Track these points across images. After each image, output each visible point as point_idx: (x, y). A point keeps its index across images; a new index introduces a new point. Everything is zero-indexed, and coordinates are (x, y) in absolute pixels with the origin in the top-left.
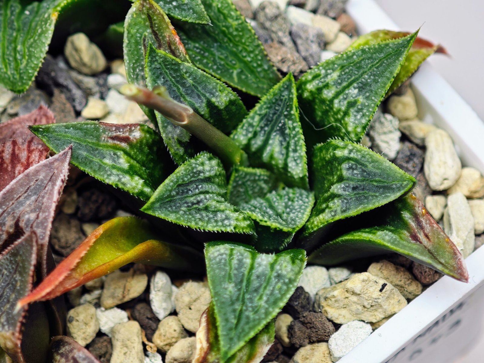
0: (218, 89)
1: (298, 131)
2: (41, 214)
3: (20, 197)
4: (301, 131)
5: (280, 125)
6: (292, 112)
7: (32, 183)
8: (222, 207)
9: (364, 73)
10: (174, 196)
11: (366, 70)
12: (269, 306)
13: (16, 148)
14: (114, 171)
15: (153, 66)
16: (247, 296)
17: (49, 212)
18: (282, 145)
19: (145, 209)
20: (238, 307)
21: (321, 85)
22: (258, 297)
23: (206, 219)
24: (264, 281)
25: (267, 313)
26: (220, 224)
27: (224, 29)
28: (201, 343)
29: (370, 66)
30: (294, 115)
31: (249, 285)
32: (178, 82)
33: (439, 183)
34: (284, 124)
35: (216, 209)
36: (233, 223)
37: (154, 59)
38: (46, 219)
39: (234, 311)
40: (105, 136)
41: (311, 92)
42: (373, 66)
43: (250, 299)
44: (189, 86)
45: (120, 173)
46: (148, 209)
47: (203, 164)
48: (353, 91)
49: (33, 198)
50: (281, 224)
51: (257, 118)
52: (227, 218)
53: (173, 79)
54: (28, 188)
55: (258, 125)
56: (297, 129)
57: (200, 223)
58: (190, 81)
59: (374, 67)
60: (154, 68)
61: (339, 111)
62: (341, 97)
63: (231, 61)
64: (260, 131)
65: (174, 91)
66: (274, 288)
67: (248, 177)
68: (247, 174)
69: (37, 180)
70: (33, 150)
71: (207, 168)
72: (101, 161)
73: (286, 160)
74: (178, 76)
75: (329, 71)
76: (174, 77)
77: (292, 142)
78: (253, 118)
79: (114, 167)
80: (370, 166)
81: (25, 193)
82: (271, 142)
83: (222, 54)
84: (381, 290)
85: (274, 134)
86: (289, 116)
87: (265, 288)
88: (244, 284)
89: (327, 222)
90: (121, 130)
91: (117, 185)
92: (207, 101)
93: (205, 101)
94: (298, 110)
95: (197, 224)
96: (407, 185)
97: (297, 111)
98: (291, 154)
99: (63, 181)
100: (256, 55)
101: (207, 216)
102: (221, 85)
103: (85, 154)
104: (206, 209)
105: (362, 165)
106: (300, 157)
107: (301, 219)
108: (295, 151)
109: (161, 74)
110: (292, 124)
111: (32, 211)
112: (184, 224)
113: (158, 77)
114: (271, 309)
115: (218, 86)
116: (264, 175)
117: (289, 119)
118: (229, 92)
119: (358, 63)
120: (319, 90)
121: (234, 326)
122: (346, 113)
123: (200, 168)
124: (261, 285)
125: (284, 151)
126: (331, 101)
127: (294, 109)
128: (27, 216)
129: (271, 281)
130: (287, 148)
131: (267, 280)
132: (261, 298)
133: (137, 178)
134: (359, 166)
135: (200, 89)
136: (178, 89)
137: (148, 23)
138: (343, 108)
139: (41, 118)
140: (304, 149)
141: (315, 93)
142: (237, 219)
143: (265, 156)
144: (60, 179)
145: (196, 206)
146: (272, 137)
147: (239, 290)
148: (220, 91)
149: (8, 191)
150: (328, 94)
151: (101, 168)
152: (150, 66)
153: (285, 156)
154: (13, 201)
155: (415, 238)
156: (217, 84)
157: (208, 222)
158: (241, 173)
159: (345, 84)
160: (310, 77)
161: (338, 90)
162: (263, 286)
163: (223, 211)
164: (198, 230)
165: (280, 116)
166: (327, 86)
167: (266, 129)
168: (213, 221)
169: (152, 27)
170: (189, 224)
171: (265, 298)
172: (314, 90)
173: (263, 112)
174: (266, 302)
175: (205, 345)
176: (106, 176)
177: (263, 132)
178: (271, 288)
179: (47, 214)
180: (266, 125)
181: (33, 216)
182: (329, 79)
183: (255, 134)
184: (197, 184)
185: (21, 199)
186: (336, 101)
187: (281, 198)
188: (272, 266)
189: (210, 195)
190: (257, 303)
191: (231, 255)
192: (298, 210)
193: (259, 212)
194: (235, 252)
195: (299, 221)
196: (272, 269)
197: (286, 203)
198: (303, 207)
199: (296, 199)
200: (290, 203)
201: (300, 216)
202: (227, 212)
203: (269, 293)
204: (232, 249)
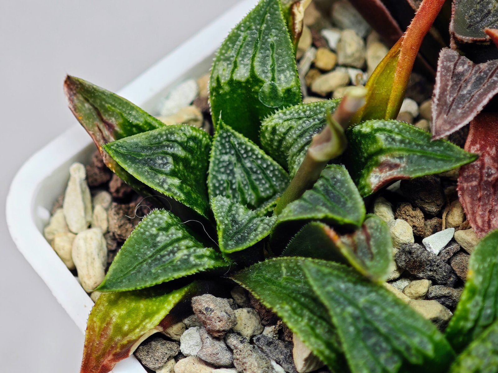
1: (218, 213)
4: (215, 214)
5: (237, 226)
6: (224, 228)
7: (468, 105)
8: (286, 124)
9: (150, 257)
14: (388, 128)
16: (256, 36)
17: (443, 64)
18: (236, 212)
22: (247, 38)
24: (242, 52)
25: (239, 28)
31: (255, 45)
38: (447, 61)
39: (267, 23)
40: (403, 165)
43: (254, 35)
48: (162, 238)
49: (464, 92)
50: (235, 137)
52: (280, 118)
54: (471, 100)
56: (219, 215)
61: (177, 230)
62: (175, 237)
63: (288, 283)
66: (233, 48)
69: (463, 107)
72: (402, 136)
73: (233, 204)
75: (186, 258)
79: (390, 131)
85: (243, 221)
87: (241, 46)
88: (259, 44)
101: (299, 114)
104: (300, 119)
107: (217, 147)
111: (462, 74)
120: (196, 247)
121: (268, 12)
122: (170, 225)
124: (245, 48)
125: (234, 208)
126: (185, 238)
128: (466, 67)
129: (236, 53)
130: (230, 210)
131: (240, 53)
132: (245, 38)
133: (368, 130)
134: (157, 167)
138: (173, 229)
144: (436, 97)
147: (264, 38)
150: (188, 243)
157: (298, 111)
159: (171, 247)
160: (206, 259)
161: (178, 243)
162: (243, 47)
163: (285, 121)
166: (188, 247)
168: (294, 112)
171: (241, 38)
173: (254, 233)
174: (240, 35)
176: (397, 124)
177: (255, 223)
178: (235, 47)
179: (445, 64)
181: (460, 68)
182: (185, 252)
186: (180, 236)
187: (239, 185)
188: (235, 66)
189: (298, 132)
190: (248, 33)
191: (273, 70)
192: (221, 165)
193: (257, 158)
194: (270, 75)
195: (218, 144)
196: (235, 63)
197: (234, 178)
198: (216, 168)
199: (225, 185)
200: (230, 178)
201: (218, 153)
202: (281, 121)
203: (238, 43)
204: (273, 79)
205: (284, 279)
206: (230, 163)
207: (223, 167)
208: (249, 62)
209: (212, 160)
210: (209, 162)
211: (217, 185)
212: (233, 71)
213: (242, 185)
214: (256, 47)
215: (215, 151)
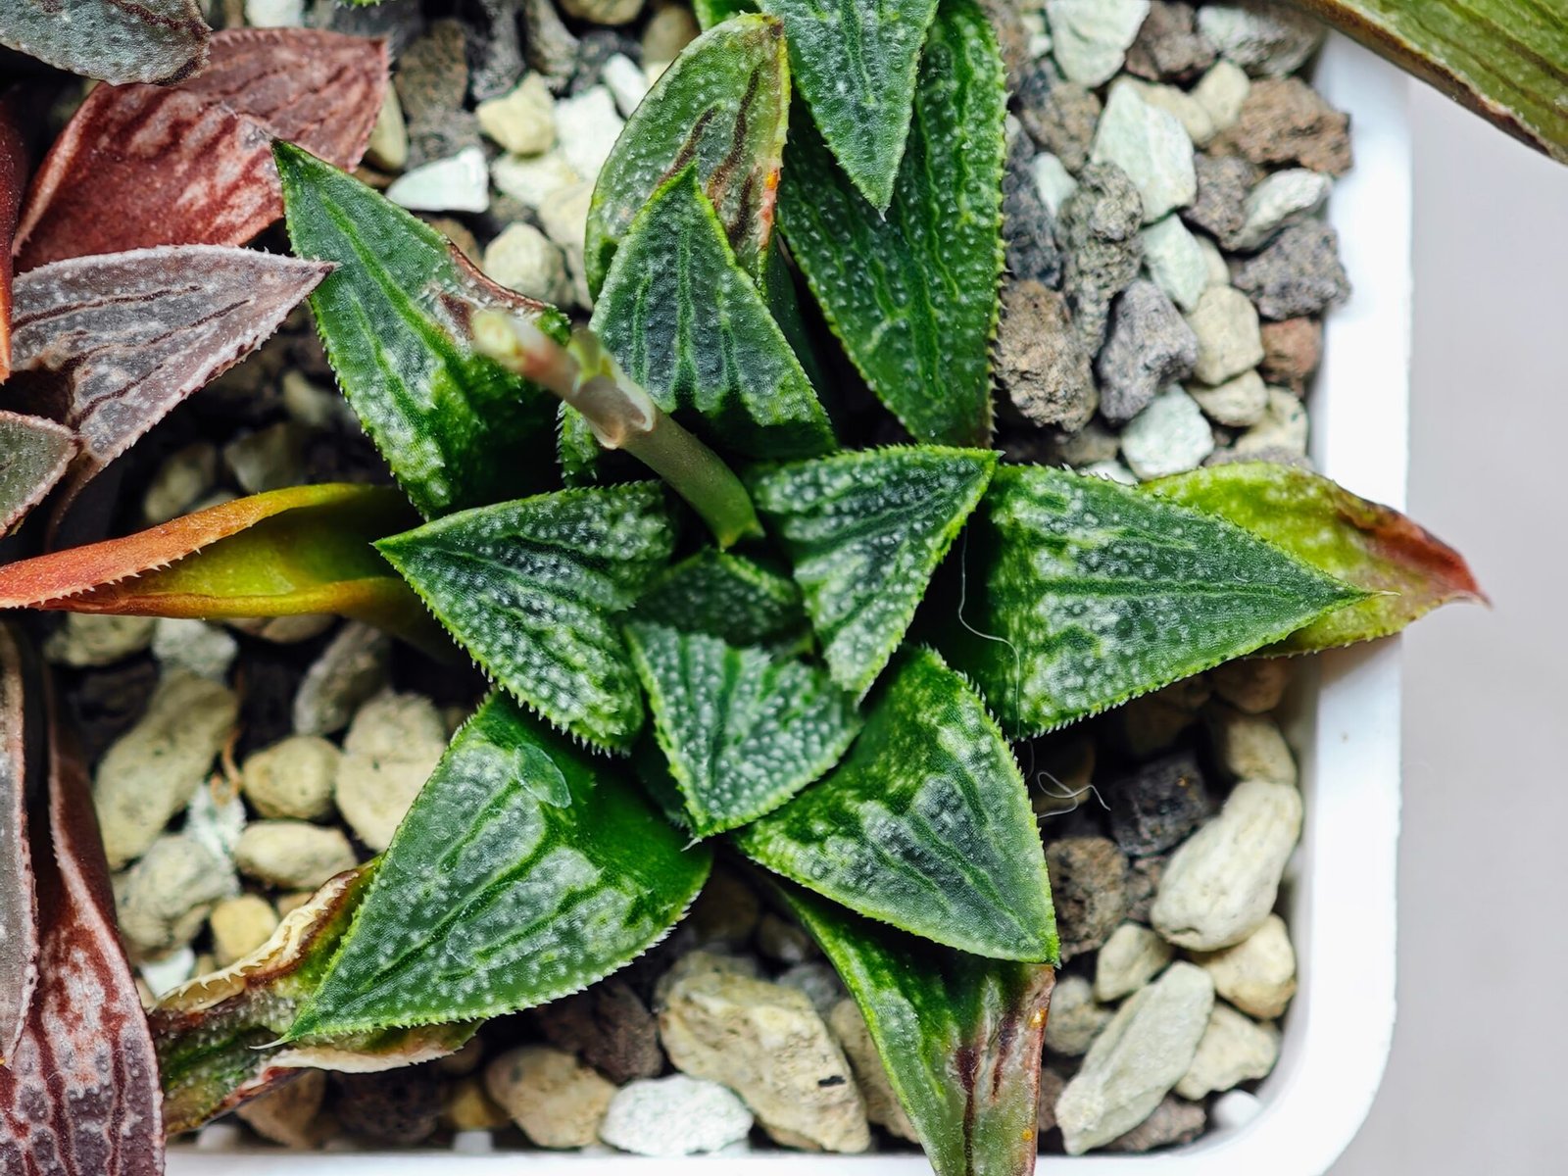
0: (780, 380)
1: (909, 596)
2: (134, 391)
3: (127, 300)
4: (916, 601)
5: (886, 540)
6: (929, 542)
7: (177, 288)
8: (579, 659)
9: (1169, 587)
10: (482, 556)
11: (1176, 584)
12: (491, 989)
13: (227, 139)
14: (389, 398)
15: (664, 219)
16: (459, 929)
17: (153, 408)
18: (853, 586)
19: (387, 548)
20: (417, 938)
21: (1045, 533)
22: (482, 949)
23: (520, 660)
24: (527, 922)
25: (474, 999)
26: (545, 691)
27: (935, 206)
28: (287, 939)
29: (1194, 582)
30: (929, 551)
31: (483, 905)
32: (695, 297)
33: (1174, 926)
34: (894, 548)
35: (559, 654)
36: (577, 711)
37: (677, 206)
38: (135, 413)
39: (404, 941)
40: (437, 287)
41: (1016, 523)
42: (1201, 588)
43: (461, 939)
44: (714, 330)
45: (398, 410)
46: (396, 549)
47: (615, 519)
48: (1104, 613)
49: (155, 326)
50: (695, 779)
51: (844, 481)
52: (573, 693)
53: (688, 283)
54: (161, 294)
55: (834, 499)
56: (909, 589)
57: (499, 660)
58: (724, 317)
59: (1201, 593)
60: (666, 226)
61: (1040, 625)
62: (1069, 600)
63: (896, 291)
64: (829, 516)
65: (674, 309)
66: (536, 953)
67: (731, 584)
68: (732, 576)
69: (193, 289)
70: (257, 180)
71: (621, 532)
72: (378, 349)
73: (839, 624)
74: (704, 287)
75: (1088, 517)
76: (693, 280)
77: (879, 604)
78: (835, 473)
79: (394, 385)
80: (991, 828)
81: (146, 299)
82: (837, 556)
83: (886, 260)
84: (822, 1083)
85: (857, 547)
86: (918, 540)
87: (515, 939)
88: (474, 896)
89: (793, 875)
90: (487, 299)
91: (371, 430)
92: (730, 392)
93: (725, 388)
94: (948, 547)
95: (489, 654)
96: (1030, 949)
97: (941, 548)
98: (857, 627)
99: (241, 351)
100: (966, 325)
101: (528, 654)
102: (794, 372)
103: (355, 299)
104: (538, 637)
105: (978, 812)
106: (870, 650)
108: (870, 627)
109: (671, 249)
110: (910, 568)
111: (123, 362)
112: (460, 636)
113: (657, 252)
114: (489, 998)
115: (787, 372)
116: (774, 601)
117: (913, 550)
118: (804, 401)
119: (1171, 551)
120: (1035, 540)
121: (377, 973)
122: (1048, 647)
123: (600, 526)
124: (511, 925)
125: (848, 605)
126: (1042, 588)
127: (940, 539)
128: (102, 369)
129: (541, 932)
130: (862, 603)
131: (532, 924)
132: (487, 955)
133: (430, 446)
134: (966, 808)
135: (735, 350)
136: (686, 312)
137: (742, 88)
138: (1051, 631)
139: (355, 80)
140: (894, 643)
141: (1022, 536)
142: (594, 710)
143: (804, 572)
144: (239, 341)
145: (520, 613)
146: (848, 548)
147: (451, 902)
148: (782, 387)
149: (108, 269)
150: (1047, 566)
151: (366, 365)
152: (658, 214)
153: (843, 616)
154: (105, 299)
155: (967, 1062)
156: (788, 365)
157: (521, 669)
158: (717, 567)
159: (1101, 577)
160: (1040, 490)
161: (1074, 578)
162: (514, 932)
163: (573, 669)
164: (483, 671)
165: (900, 518)
166: (1058, 546)
167: (848, 521)
168: (533, 672)
169: (746, 102)
170: (470, 644)
171: (495, 962)
172: (1024, 526)
173: (868, 480)
174: (493, 973)
175: (291, 952)
176: (360, 393)
177: (833, 522)
178: (528, 950)
179: (146, 405)
180: (853, 513)
181: (117, 377)
182: (1076, 535)
183: (814, 512)
184: (564, 561)
185: (125, 306)
186: (1051, 599)
187: (764, 695)
188: (571, 900)
189: (574, 610)
190: (470, 960)
191: (500, 802)
192: (774, 764)
193: (678, 703)
194: (515, 800)
195: (743, 802)
196: (565, 907)
197: (763, 719)
198: (790, 766)
199: (796, 724)
200: (772, 725)
201: (760, 788)
202: (582, 678)
203: (514, 956)
204: (515, 786)
205: (893, 316)
206: (745, 754)
207: (770, 758)
208: (535, 873)
209: (786, 792)
210: (797, 794)
211: (815, 738)
212: (589, 893)
213: (759, 687)
214: (487, 899)
215: (762, 797)
